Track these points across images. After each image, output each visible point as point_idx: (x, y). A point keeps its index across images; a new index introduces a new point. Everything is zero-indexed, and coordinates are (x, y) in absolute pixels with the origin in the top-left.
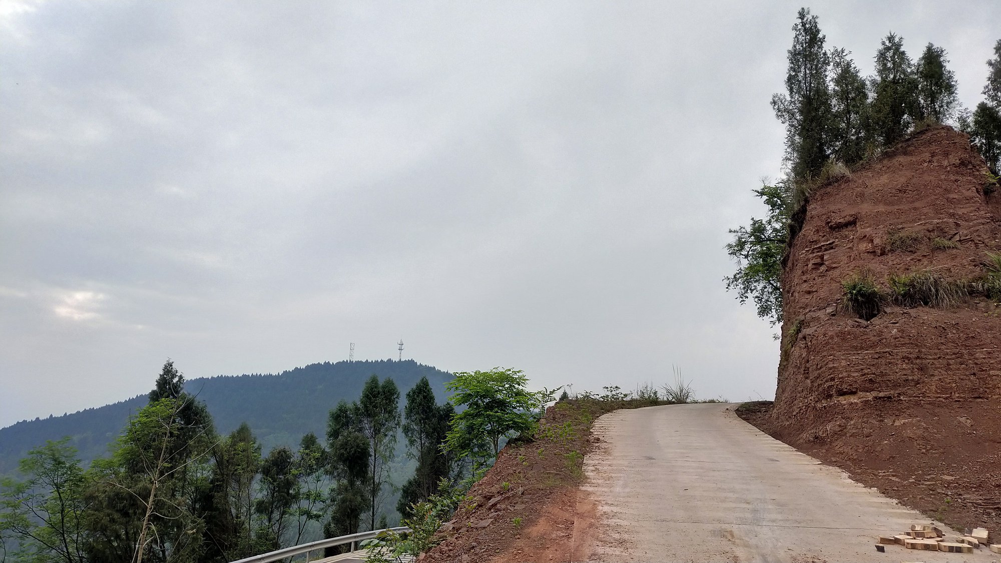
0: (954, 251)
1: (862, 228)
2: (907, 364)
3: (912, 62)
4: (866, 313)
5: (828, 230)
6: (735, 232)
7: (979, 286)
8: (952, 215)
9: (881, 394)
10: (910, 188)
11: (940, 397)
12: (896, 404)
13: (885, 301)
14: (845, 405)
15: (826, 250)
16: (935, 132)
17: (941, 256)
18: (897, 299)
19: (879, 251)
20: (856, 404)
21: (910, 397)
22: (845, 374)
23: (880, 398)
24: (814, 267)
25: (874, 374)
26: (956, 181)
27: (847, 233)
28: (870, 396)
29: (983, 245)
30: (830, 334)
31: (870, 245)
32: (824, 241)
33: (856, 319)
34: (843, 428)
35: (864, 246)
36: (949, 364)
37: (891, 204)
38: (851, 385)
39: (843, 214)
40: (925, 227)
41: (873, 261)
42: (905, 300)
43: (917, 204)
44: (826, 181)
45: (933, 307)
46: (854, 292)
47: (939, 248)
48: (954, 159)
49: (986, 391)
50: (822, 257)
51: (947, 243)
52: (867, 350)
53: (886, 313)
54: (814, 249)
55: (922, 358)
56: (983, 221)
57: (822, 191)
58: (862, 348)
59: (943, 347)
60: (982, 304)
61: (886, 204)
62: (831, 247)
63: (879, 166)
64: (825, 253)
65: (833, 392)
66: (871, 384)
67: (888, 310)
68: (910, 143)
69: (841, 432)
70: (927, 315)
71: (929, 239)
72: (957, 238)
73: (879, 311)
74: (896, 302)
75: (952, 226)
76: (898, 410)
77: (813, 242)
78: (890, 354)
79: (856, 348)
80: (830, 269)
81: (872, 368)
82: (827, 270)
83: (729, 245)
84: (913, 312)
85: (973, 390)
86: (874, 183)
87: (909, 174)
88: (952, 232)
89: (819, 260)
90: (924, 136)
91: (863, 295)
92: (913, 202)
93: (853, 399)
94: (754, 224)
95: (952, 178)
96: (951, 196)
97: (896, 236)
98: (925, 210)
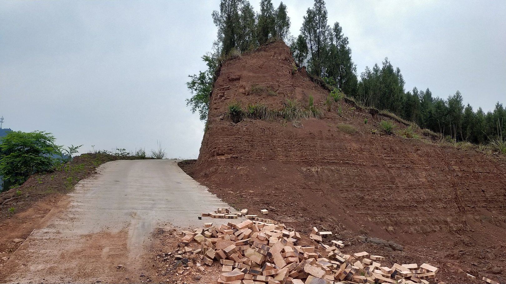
0: (275, 97)
1: (242, 82)
2: (247, 143)
3: (275, 9)
4: (236, 120)
5: (228, 81)
6: (191, 76)
7: (281, 113)
8: (278, 81)
9: (234, 156)
10: (264, 67)
11: (257, 158)
12: (239, 160)
13: (244, 115)
14: (219, 160)
15: (226, 90)
16: (278, 43)
17: (270, 98)
18: (249, 115)
19: (247, 94)
20: (224, 159)
21: (246, 157)
22: (221, 146)
23: (233, 157)
24: (220, 97)
25: (233, 147)
26: (282, 67)
27: (236, 83)
28: (229, 156)
29: (287, 96)
30: (218, 128)
31: (244, 90)
32: (225, 86)
33: (231, 122)
34: (216, 170)
35: (242, 90)
36: (263, 145)
37: (255, 73)
38: (222, 151)
39: (235, 74)
40: (266, 85)
41: (244, 97)
42: (253, 116)
43: (265, 75)
44: (231, 58)
45: (263, 120)
46: (232, 110)
47: (270, 95)
48: (283, 57)
49: (275, 157)
50: (224, 93)
51: (273, 93)
52: (232, 136)
53: (244, 121)
54: (221, 89)
55: (253, 141)
56: (288, 85)
57: (228, 62)
58: (230, 135)
59: (262, 137)
60: (282, 121)
61: (253, 73)
62: (228, 89)
63: (254, 54)
64: (225, 91)
65: (215, 154)
66: (230, 151)
67: (245, 120)
68: (267, 46)
69: (215, 172)
70: (259, 123)
71: (267, 90)
72: (278, 92)
73: (241, 120)
74: (249, 116)
75: (277, 86)
76: (239, 163)
77: (221, 85)
78: (241, 138)
79: (228, 135)
80: (226, 99)
81: (232, 144)
82: (225, 99)
83: (188, 83)
84: (254, 121)
85: (270, 156)
86: (250, 62)
87: (264, 60)
88: (276, 89)
89: (222, 94)
90: (273, 44)
91: (236, 112)
92: (264, 73)
93: (223, 157)
94: (201, 74)
95: (281, 65)
96: (279, 73)
97: (254, 88)
98: (268, 78)
